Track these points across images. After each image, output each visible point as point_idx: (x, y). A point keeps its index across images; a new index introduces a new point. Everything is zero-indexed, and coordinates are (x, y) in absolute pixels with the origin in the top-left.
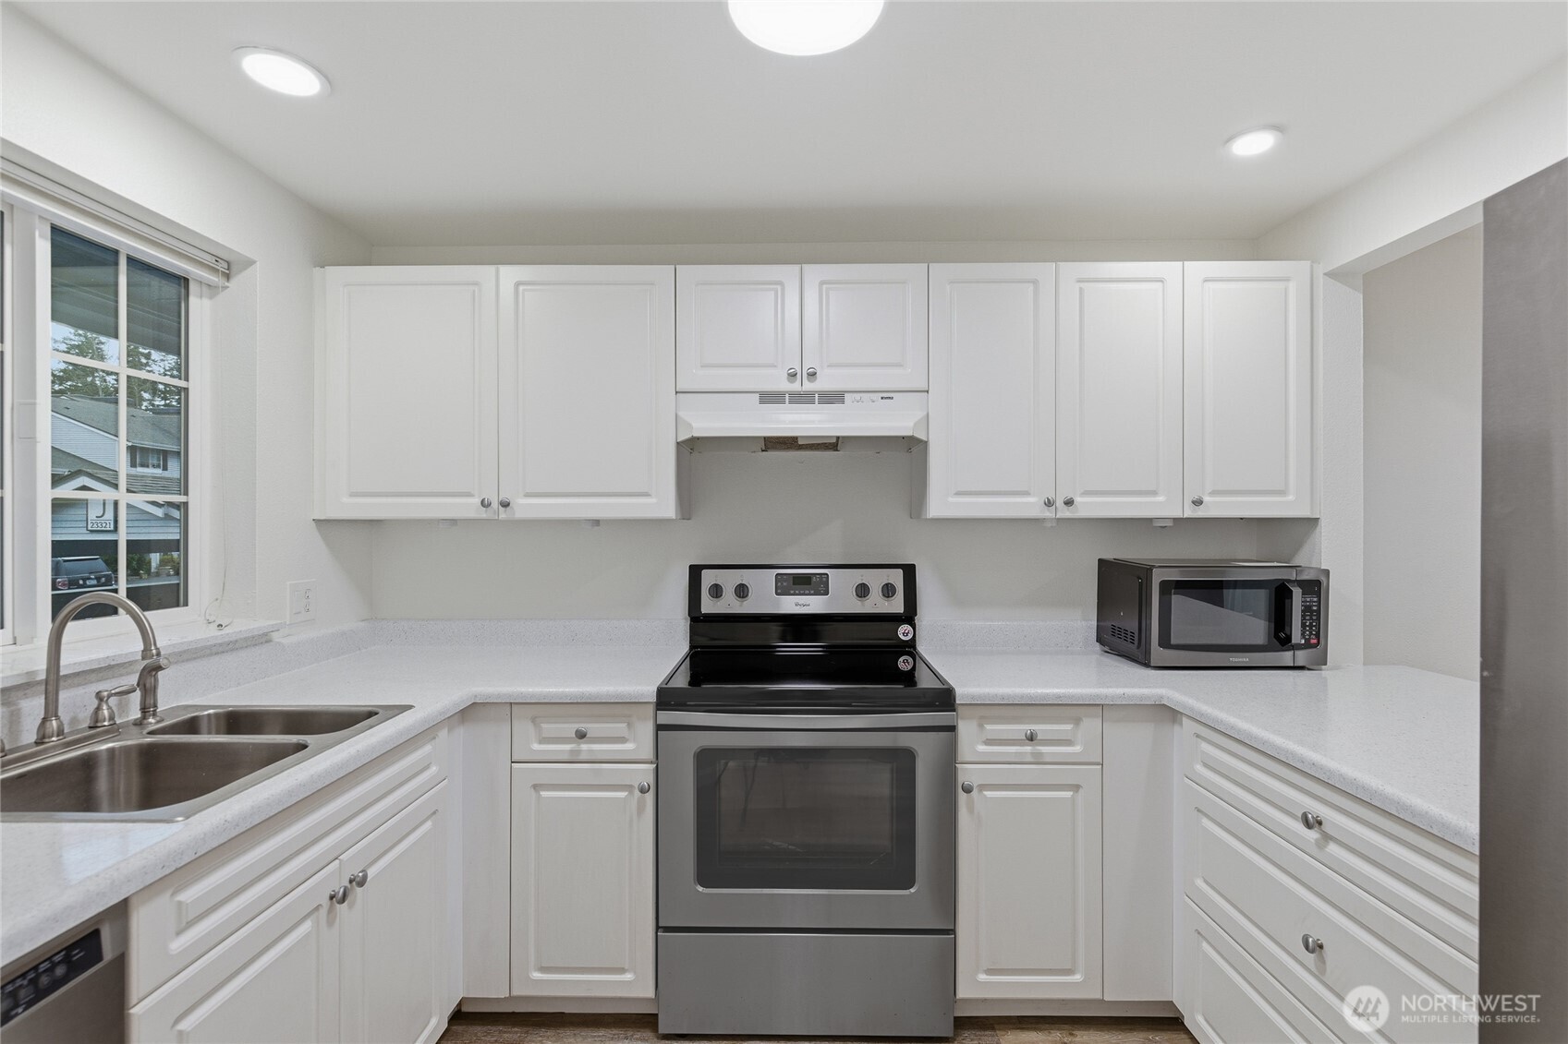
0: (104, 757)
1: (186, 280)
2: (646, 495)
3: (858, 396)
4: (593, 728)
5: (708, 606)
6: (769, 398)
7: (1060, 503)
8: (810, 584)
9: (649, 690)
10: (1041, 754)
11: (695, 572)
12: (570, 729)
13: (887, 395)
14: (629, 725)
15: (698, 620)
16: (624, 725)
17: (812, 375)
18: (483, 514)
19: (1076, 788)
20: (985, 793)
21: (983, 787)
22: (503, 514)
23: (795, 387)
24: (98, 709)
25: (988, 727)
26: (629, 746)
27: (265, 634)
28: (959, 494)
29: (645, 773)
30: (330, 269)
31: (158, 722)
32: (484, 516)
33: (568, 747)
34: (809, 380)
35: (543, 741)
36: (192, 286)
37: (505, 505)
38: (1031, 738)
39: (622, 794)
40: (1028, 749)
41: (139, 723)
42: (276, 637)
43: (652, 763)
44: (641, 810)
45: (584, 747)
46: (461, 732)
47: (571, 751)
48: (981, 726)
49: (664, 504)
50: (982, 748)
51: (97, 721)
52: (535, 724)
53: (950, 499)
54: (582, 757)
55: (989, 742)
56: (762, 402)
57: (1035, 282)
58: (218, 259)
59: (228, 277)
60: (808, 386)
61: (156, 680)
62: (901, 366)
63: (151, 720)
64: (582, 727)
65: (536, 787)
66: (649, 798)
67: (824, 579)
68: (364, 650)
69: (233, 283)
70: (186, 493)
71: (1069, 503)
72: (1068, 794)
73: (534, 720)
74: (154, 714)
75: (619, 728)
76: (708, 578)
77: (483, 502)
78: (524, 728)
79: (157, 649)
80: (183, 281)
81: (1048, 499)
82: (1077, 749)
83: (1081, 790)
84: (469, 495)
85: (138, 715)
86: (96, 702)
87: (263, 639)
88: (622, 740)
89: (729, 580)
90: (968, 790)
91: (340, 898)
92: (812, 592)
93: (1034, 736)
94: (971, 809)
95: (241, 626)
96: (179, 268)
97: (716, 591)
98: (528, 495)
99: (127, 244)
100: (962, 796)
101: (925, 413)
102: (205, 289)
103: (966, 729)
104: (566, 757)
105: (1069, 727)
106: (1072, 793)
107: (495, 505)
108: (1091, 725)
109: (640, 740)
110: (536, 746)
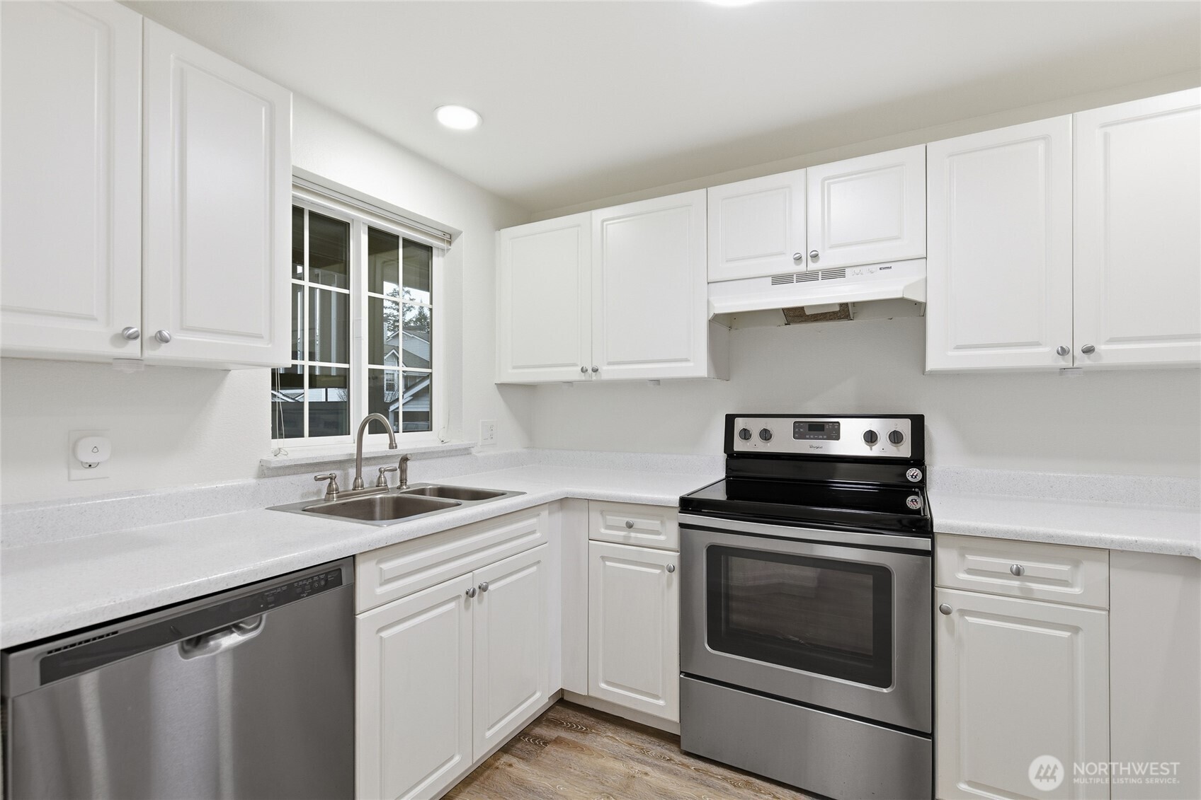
0: (378, 502)
1: (432, 248)
2: (687, 360)
3: (857, 270)
4: (639, 522)
5: (740, 446)
6: (780, 279)
7: (1078, 352)
8: (823, 430)
9: (674, 499)
10: (1031, 590)
11: (730, 420)
12: (622, 521)
13: (885, 266)
14: (662, 523)
15: (732, 456)
16: (658, 522)
17: (815, 257)
18: (582, 377)
19: (1075, 630)
20: (966, 618)
21: (963, 612)
22: (594, 377)
23: (802, 268)
24: (380, 477)
25: (970, 557)
26: (662, 538)
27: (466, 449)
28: (958, 348)
29: (673, 558)
30: (503, 231)
31: (407, 488)
32: (583, 378)
33: (623, 533)
34: (813, 262)
35: (608, 527)
36: (434, 251)
37: (595, 370)
38: (1018, 573)
39: (658, 571)
40: (1015, 583)
41: (399, 488)
42: (474, 451)
43: (678, 552)
44: (669, 585)
45: (633, 535)
46: (559, 517)
47: (624, 536)
48: (962, 556)
49: (698, 365)
50: (963, 576)
51: (379, 484)
52: (602, 516)
53: (950, 353)
54: (632, 541)
55: (970, 571)
56: (774, 283)
57: (1045, 138)
58: (445, 233)
59: (450, 243)
60: (813, 266)
61: (406, 465)
62: (900, 238)
63: (404, 487)
64: (631, 520)
65: (603, 558)
66: (675, 577)
67: (836, 427)
68: (525, 466)
69: (452, 247)
70: (431, 368)
71: (1088, 351)
72: (1066, 634)
73: (602, 512)
74: (406, 484)
75: (654, 524)
76: (740, 424)
77: (582, 368)
78: (596, 517)
79: (396, 444)
80: (429, 249)
81: (1062, 347)
82: (1077, 590)
83: (1080, 633)
84: (574, 365)
85: (399, 484)
86: (378, 474)
87: (465, 451)
88: (658, 533)
89: (755, 426)
90: (946, 612)
91: (471, 594)
92: (825, 437)
93: (1021, 572)
94: (951, 631)
95: (455, 443)
96: (428, 241)
97: (746, 434)
98: (609, 364)
99: (402, 232)
100: (941, 619)
101: (924, 277)
102: (440, 252)
103: (945, 557)
104: (621, 540)
105: (1065, 568)
106: (1069, 634)
107: (590, 371)
108: (1095, 570)
109: (669, 535)
110: (603, 531)
